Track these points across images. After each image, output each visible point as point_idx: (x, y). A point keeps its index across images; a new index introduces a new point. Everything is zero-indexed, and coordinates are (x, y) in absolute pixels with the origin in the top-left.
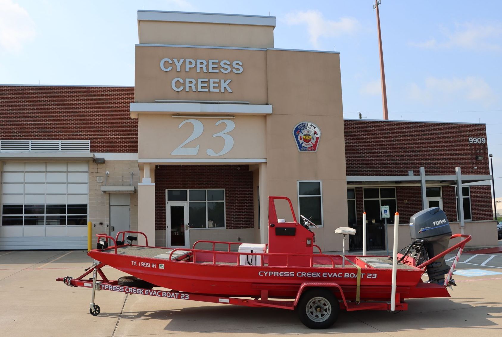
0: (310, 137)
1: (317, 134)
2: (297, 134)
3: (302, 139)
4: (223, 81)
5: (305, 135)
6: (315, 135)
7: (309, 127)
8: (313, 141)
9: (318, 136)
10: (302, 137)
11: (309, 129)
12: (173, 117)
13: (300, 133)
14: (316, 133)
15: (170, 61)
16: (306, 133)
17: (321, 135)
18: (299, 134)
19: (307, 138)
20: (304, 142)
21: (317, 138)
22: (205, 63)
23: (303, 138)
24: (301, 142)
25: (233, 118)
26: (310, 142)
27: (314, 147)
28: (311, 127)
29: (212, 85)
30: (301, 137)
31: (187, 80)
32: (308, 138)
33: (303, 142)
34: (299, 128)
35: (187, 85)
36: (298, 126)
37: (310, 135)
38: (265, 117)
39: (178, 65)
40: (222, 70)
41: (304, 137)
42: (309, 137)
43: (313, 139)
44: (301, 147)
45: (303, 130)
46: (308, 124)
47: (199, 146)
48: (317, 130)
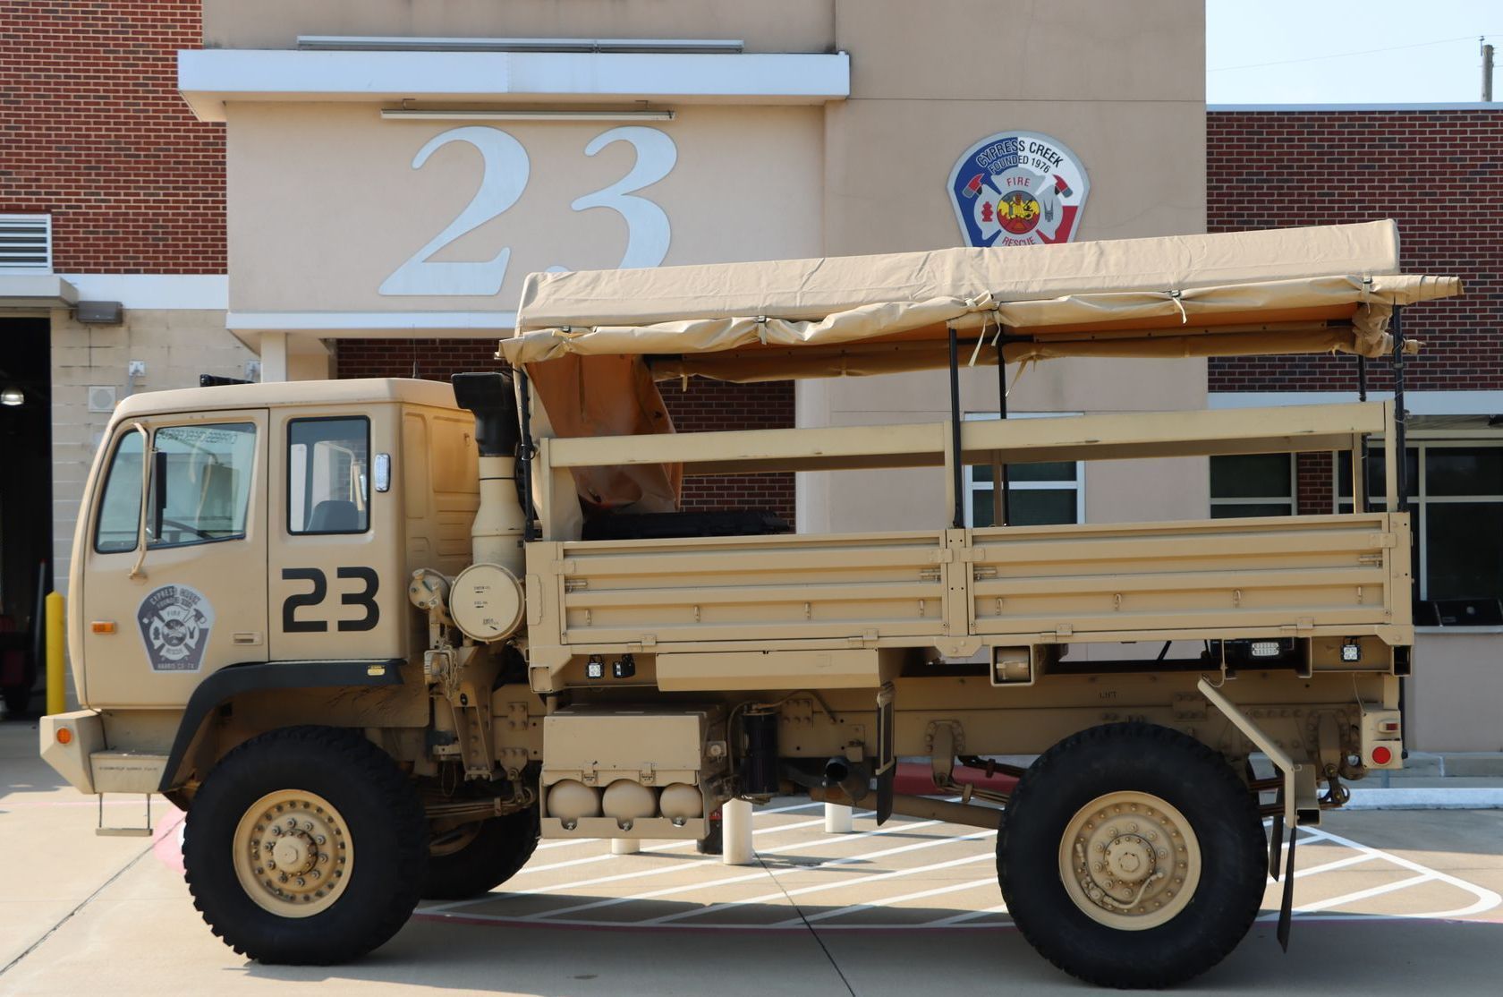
0: (1033, 205)
1: (1068, 193)
2: (968, 192)
3: (994, 217)
5: (1007, 199)
6: (1060, 195)
7: (1031, 156)
8: (1049, 228)
9: (1074, 200)
10: (994, 209)
11: (1029, 166)
12: (386, 116)
13: (985, 188)
14: (1061, 187)
16: (1014, 188)
17: (1089, 197)
18: (980, 191)
19: (1020, 211)
20: (1005, 234)
21: (1070, 212)
23: (999, 213)
24: (987, 230)
25: (665, 118)
26: (1033, 233)
28: (1038, 157)
30: (987, 207)
32: (1023, 214)
33: (999, 232)
34: (983, 161)
37: (1032, 199)
38: (818, 110)
41: (1005, 208)
42: (1028, 208)
43: (1049, 215)
45: (998, 173)
46: (1028, 141)
47: (507, 251)
48: (1069, 171)
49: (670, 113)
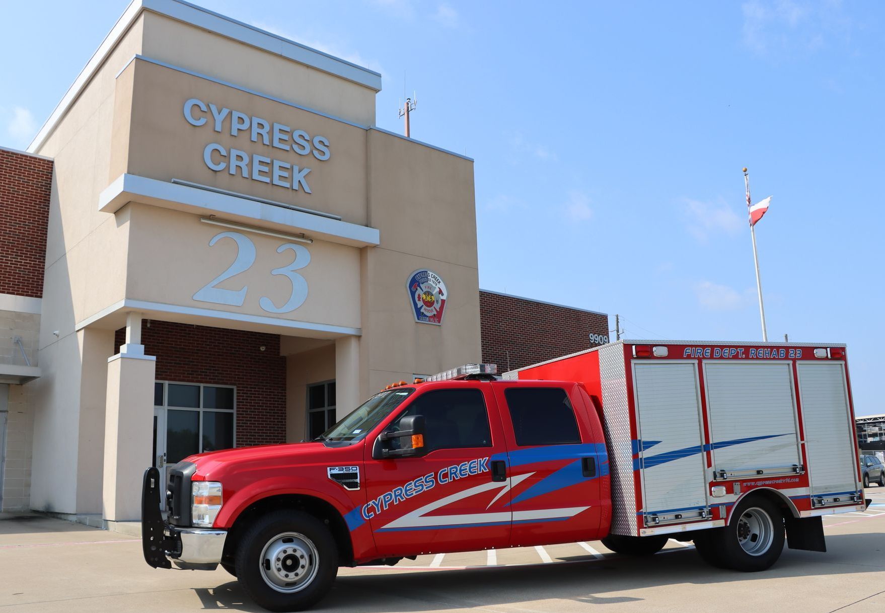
0: (433, 297)
1: (443, 295)
2: (413, 290)
3: (421, 299)
4: (296, 169)
5: (425, 293)
6: (440, 295)
7: (432, 279)
8: (437, 306)
9: (444, 297)
10: (421, 297)
11: (431, 283)
12: (203, 221)
13: (418, 288)
14: (440, 292)
15: (204, 108)
16: (427, 290)
18: (417, 289)
19: (428, 299)
20: (424, 306)
21: (443, 301)
22: (267, 128)
23: (423, 298)
24: (420, 304)
25: (309, 242)
26: (432, 308)
27: (438, 316)
28: (434, 280)
29: (277, 172)
30: (419, 295)
31: (234, 153)
32: (430, 300)
33: (423, 306)
34: (418, 278)
35: (234, 162)
36: (416, 275)
37: (432, 295)
38: (362, 250)
39: (219, 118)
40: (295, 147)
41: (424, 296)
42: (431, 298)
43: (437, 301)
44: (419, 314)
45: (422, 283)
46: (431, 273)
47: (246, 288)
48: (442, 286)
49: (312, 241)
